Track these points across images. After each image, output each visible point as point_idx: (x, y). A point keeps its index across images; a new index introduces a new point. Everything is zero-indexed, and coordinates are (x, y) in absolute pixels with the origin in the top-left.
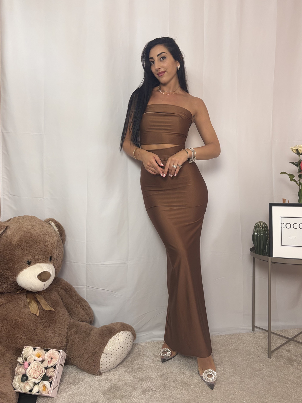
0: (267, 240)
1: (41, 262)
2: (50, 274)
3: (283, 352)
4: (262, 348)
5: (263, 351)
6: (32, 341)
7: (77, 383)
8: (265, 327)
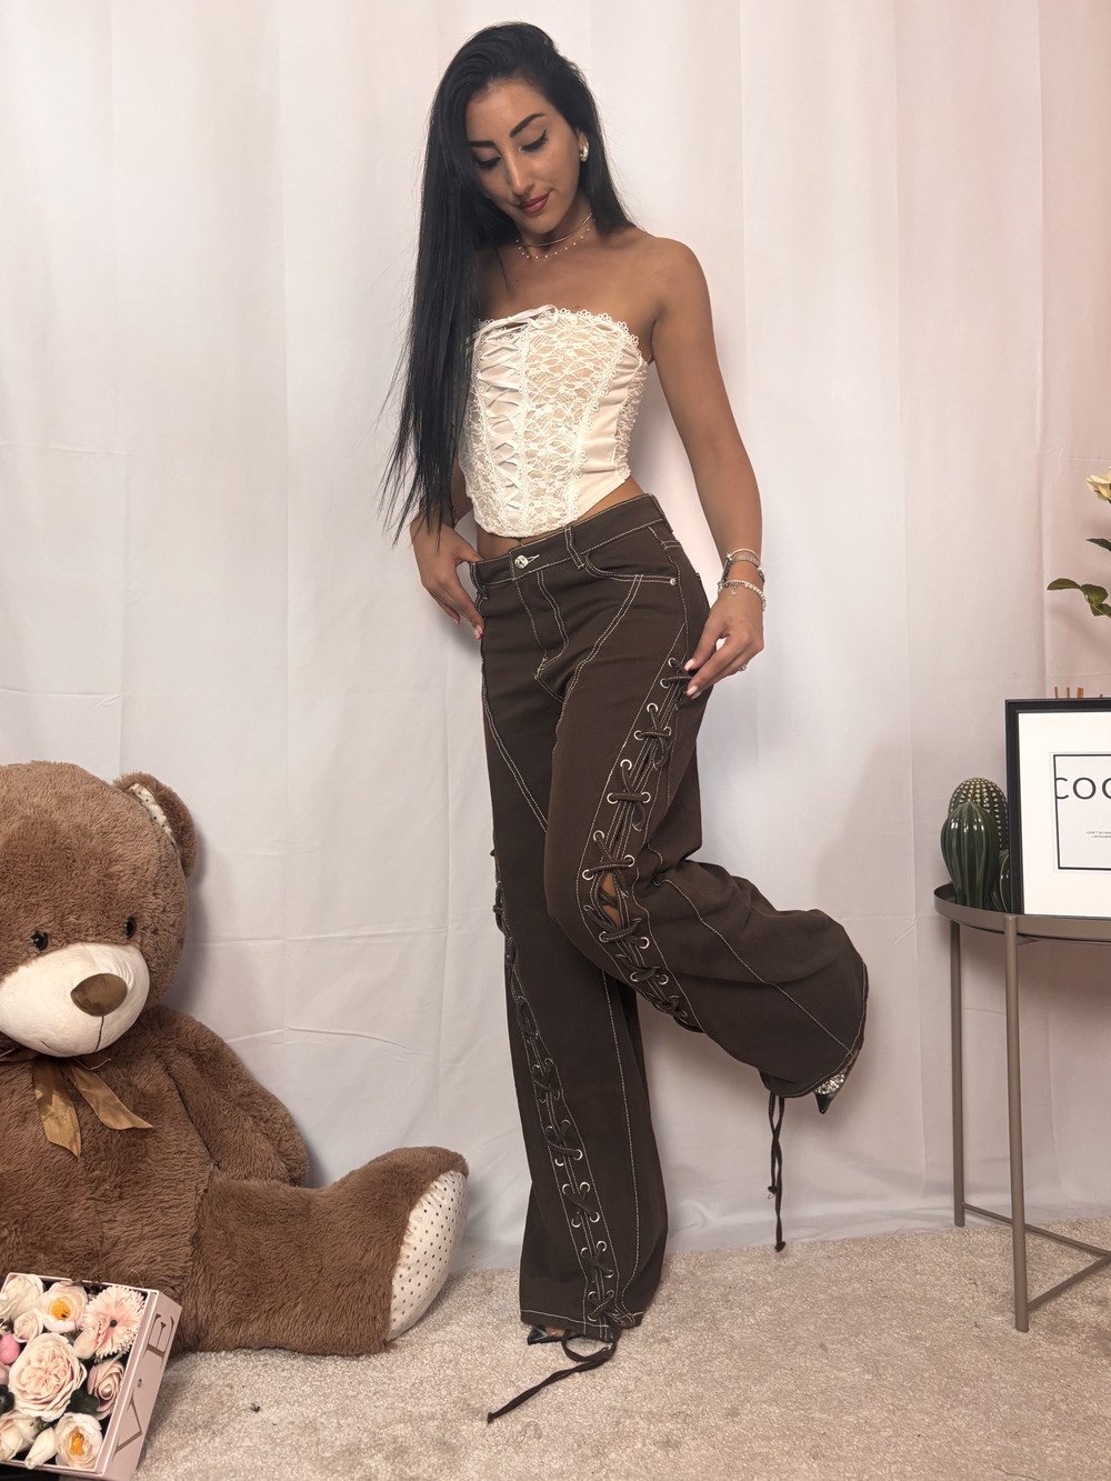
1: (90, 939)
2: (126, 986)
3: (1081, 1308)
4: (993, 1291)
5: (997, 1302)
6: (46, 1255)
7: (223, 1428)
8: (1001, 1202)
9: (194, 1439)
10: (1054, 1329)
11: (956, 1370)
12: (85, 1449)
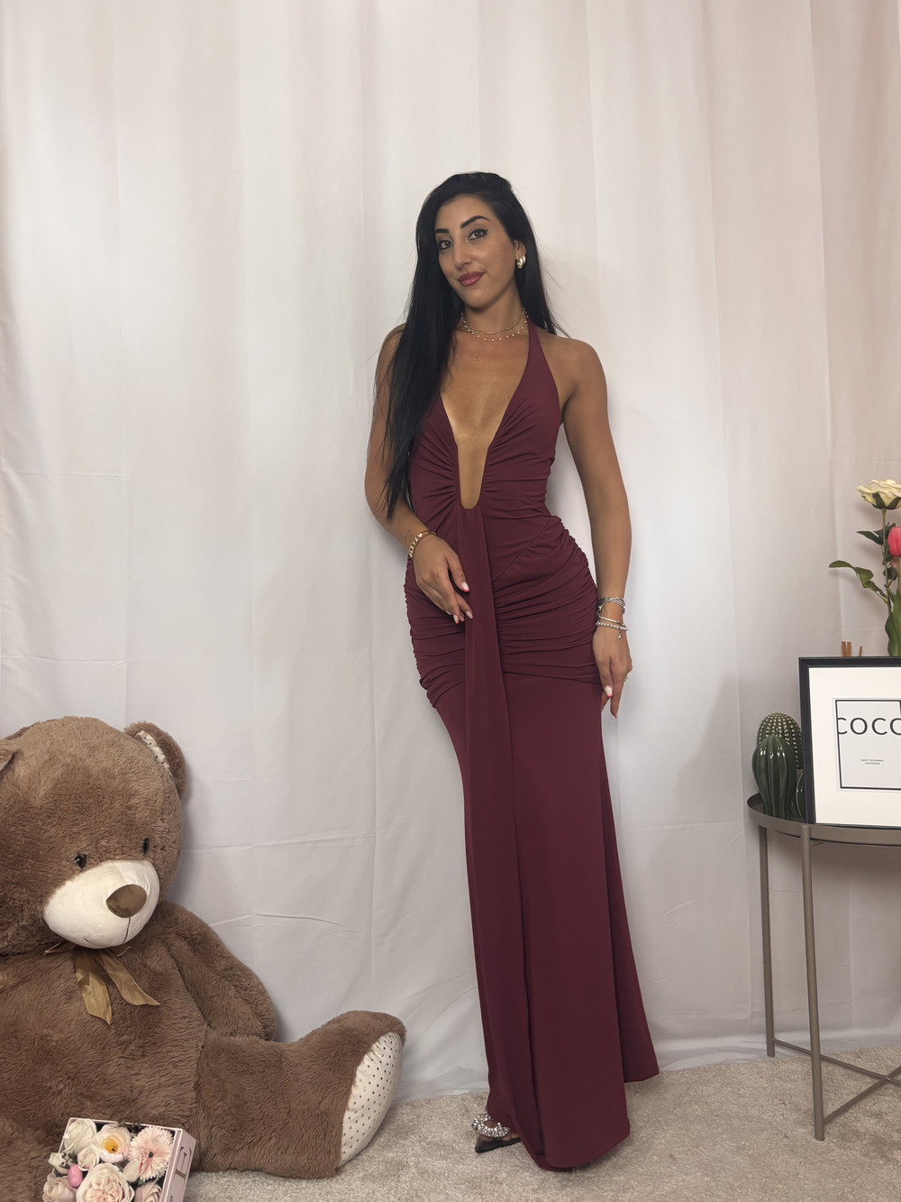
0: (798, 772)
1: (118, 857)
2: (145, 893)
3: (862, 1121)
4: (797, 1109)
5: (801, 1118)
6: (91, 1102)
8: (803, 1039)
10: (843, 1137)
11: (772, 1171)
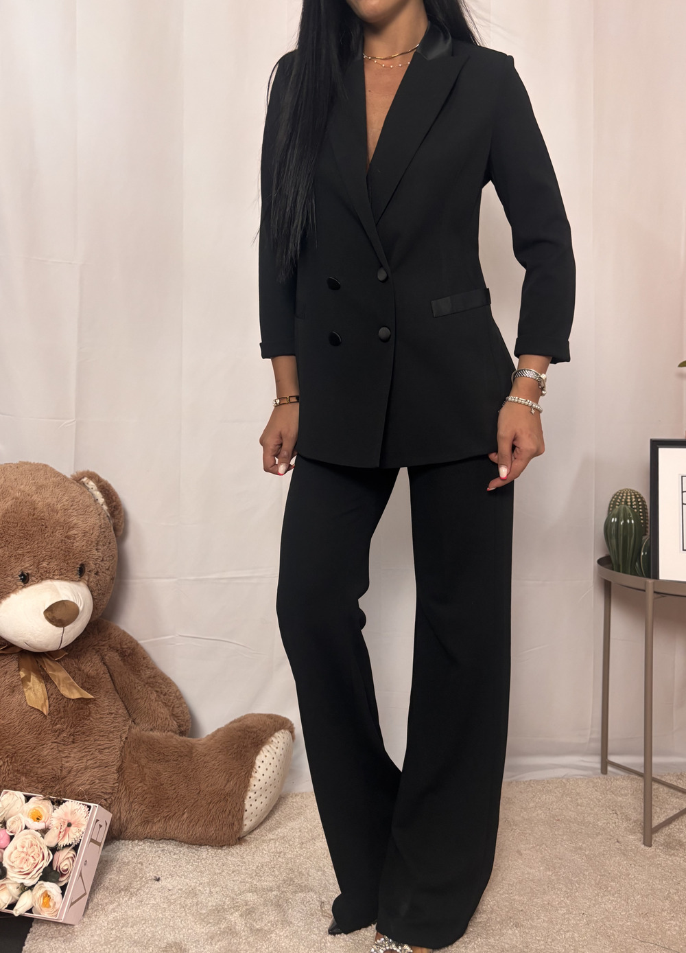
0: (644, 538)
1: (56, 577)
2: (79, 608)
4: (628, 819)
5: (631, 827)
7: (137, 891)
8: (636, 761)
9: (119, 898)
10: (668, 846)
11: (605, 870)
12: (51, 904)
